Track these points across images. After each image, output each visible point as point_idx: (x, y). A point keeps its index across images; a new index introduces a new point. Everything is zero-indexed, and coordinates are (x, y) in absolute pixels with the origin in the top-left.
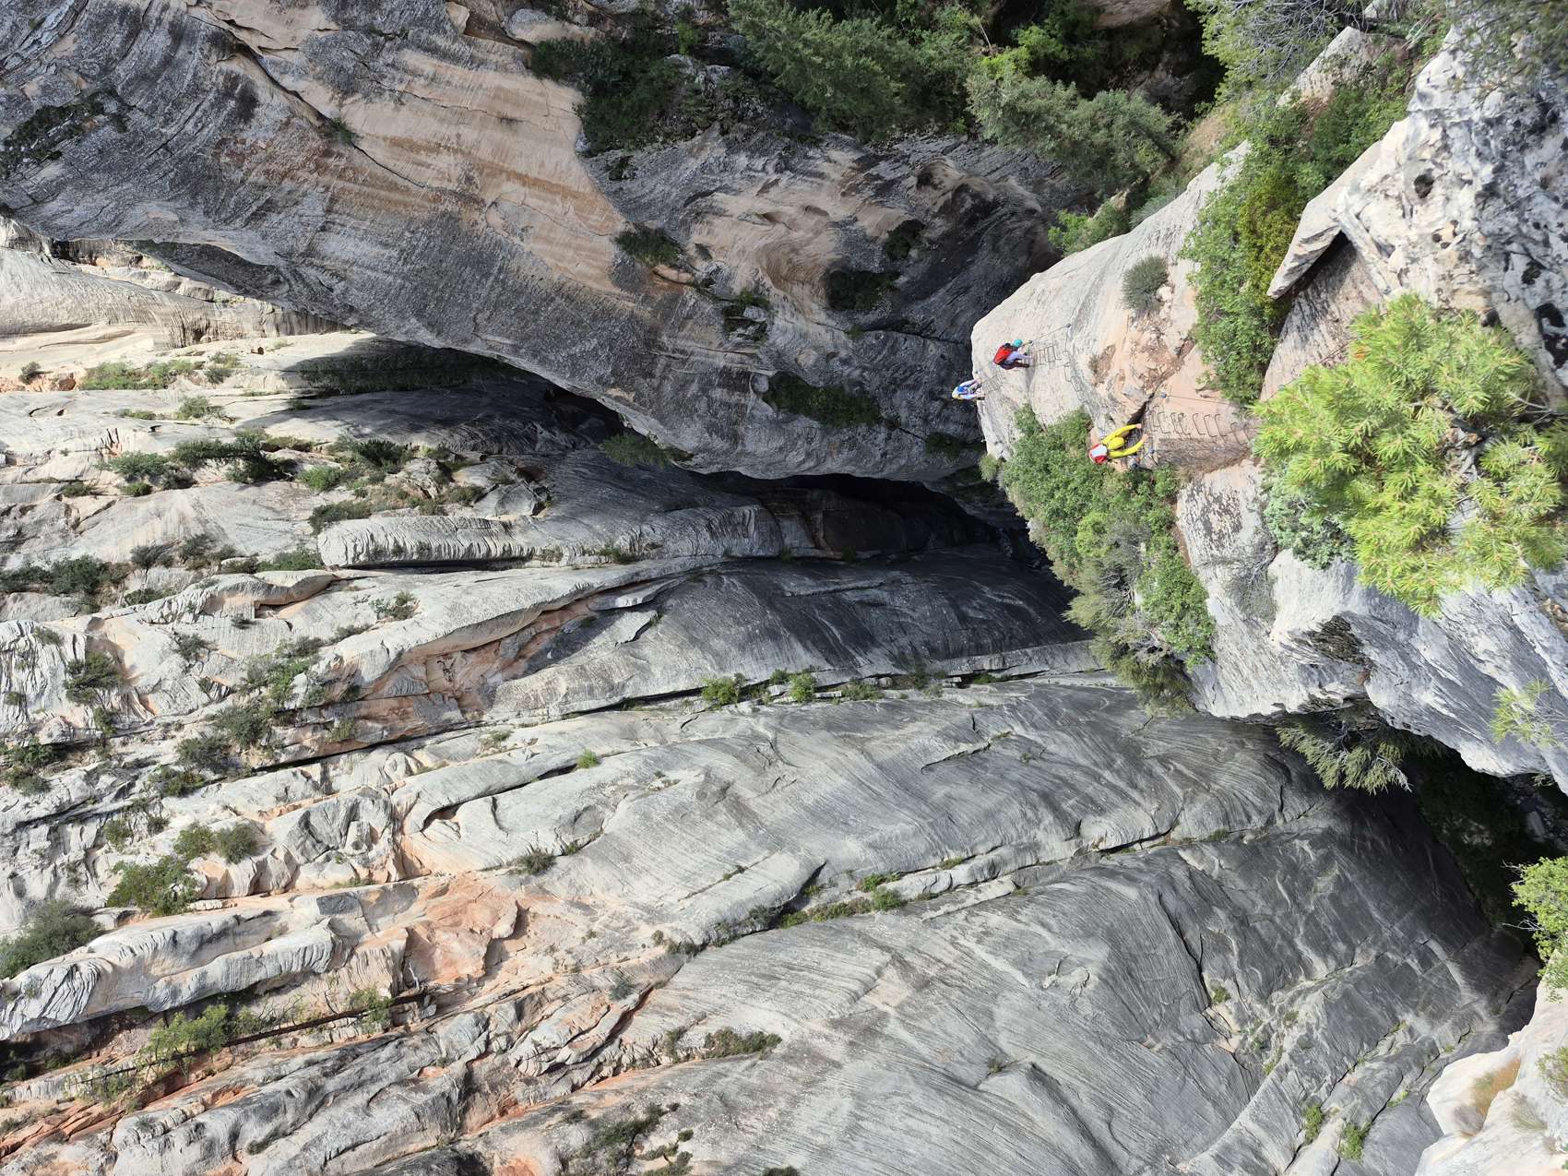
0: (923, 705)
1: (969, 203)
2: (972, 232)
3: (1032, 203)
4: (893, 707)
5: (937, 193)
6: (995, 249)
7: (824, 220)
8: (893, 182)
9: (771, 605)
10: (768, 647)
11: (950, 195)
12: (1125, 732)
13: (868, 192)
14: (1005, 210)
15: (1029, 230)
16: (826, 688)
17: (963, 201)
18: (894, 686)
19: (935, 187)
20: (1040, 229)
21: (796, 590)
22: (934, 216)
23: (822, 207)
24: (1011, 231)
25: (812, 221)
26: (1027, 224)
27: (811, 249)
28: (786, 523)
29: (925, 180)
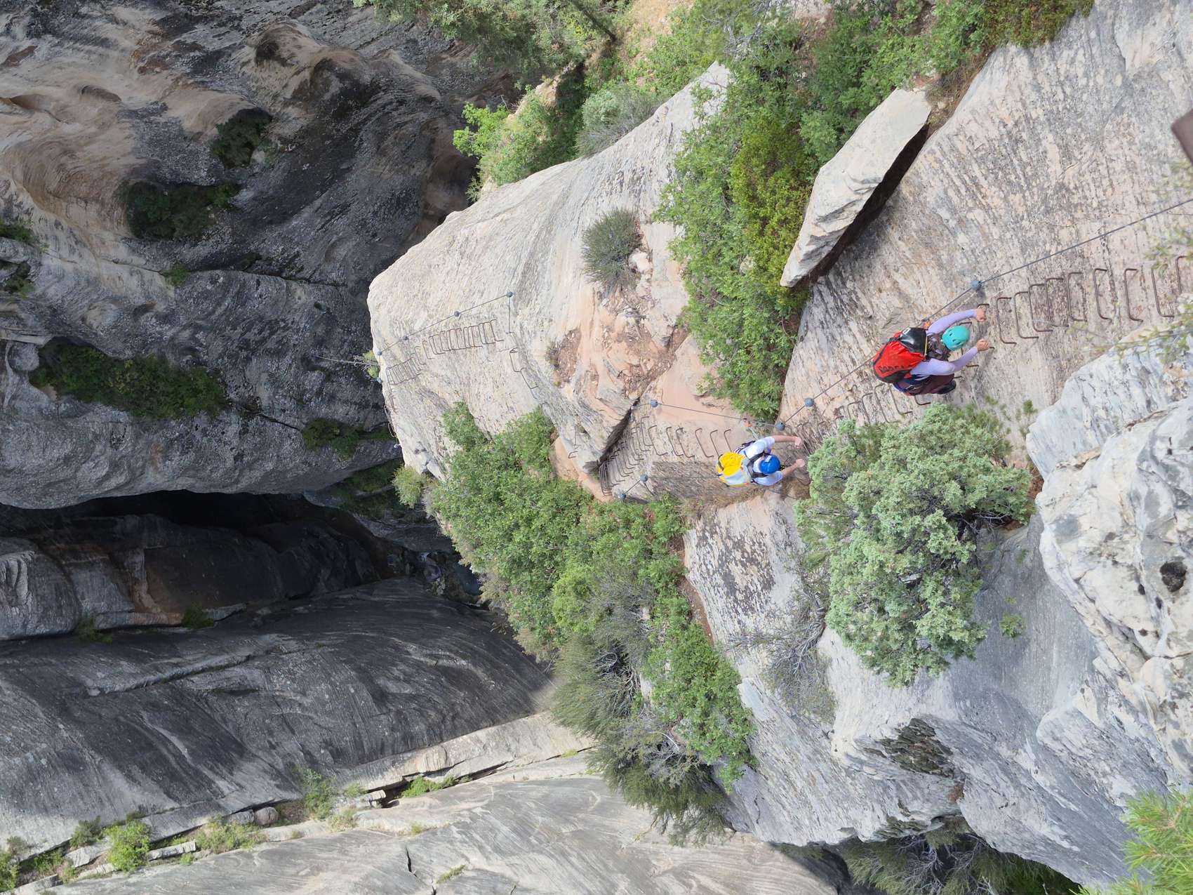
0: (328, 845)
1: (335, 86)
2: (345, 128)
3: (426, 89)
4: (282, 856)
5: (288, 71)
6: (381, 152)
7: (112, 106)
8: (218, 54)
9: (64, 712)
10: (64, 785)
11: (306, 74)
12: (626, 840)
13: (181, 68)
14: (389, 97)
15: (426, 125)
16: (169, 840)
17: (327, 83)
18: (281, 820)
19: (284, 63)
20: (441, 123)
21: (108, 685)
22: (287, 104)
23: (110, 88)
24: (400, 125)
25: (93, 109)
26: (423, 116)
27: (95, 150)
28: (82, 576)
29: (268, 52)
